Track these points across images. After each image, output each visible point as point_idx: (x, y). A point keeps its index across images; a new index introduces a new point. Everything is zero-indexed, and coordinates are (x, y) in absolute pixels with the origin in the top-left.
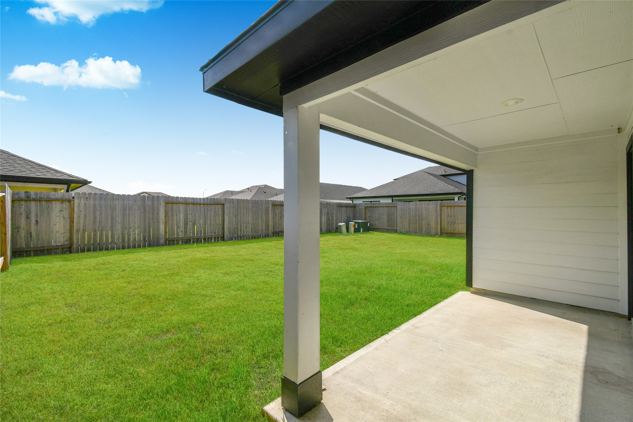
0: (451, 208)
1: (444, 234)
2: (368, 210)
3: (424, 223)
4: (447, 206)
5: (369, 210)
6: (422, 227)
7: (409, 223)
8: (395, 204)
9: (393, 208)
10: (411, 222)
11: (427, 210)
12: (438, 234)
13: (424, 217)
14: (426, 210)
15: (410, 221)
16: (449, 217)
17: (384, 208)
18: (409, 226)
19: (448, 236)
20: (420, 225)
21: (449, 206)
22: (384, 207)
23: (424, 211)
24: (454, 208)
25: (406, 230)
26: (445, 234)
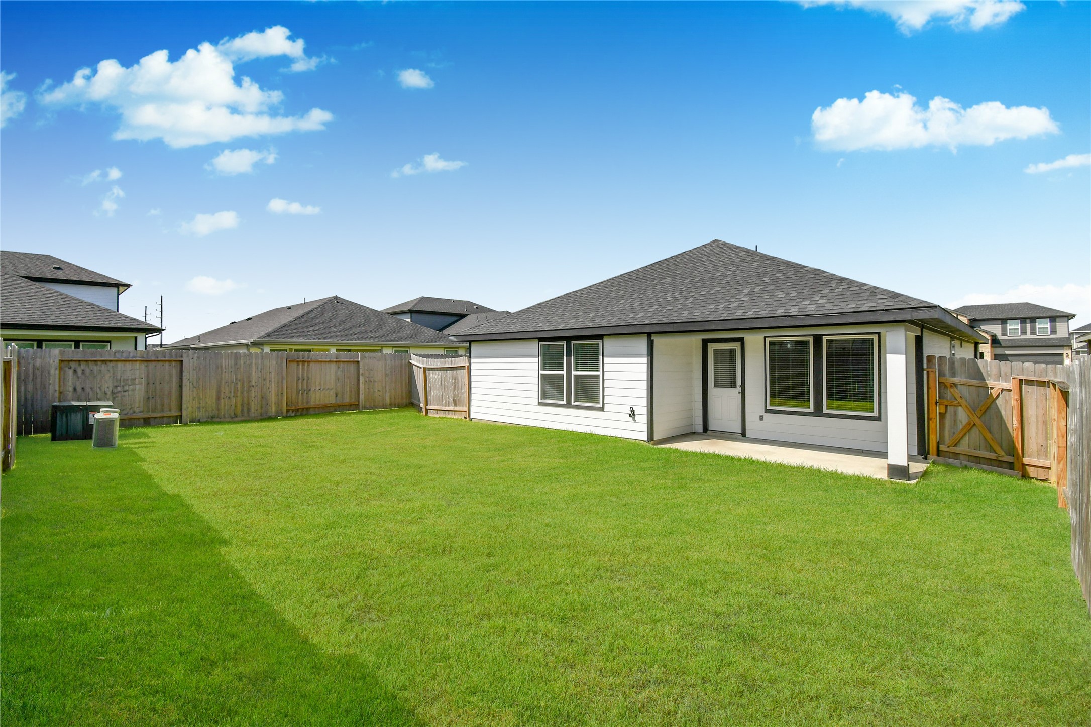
0: (303, 365)
1: (291, 411)
2: (70, 372)
3: (253, 396)
4: (298, 362)
5: (75, 371)
6: (248, 404)
7: (218, 398)
8: (174, 356)
9: (167, 364)
10: (222, 395)
11: (261, 369)
12: (282, 413)
13: (253, 384)
14: (259, 370)
15: (219, 392)
16: (301, 380)
17: (138, 364)
18: (218, 404)
19: (298, 414)
20: (246, 399)
21: (301, 361)
22: (136, 361)
23: (254, 371)
24: (308, 365)
25: (207, 414)
26: (293, 412)
